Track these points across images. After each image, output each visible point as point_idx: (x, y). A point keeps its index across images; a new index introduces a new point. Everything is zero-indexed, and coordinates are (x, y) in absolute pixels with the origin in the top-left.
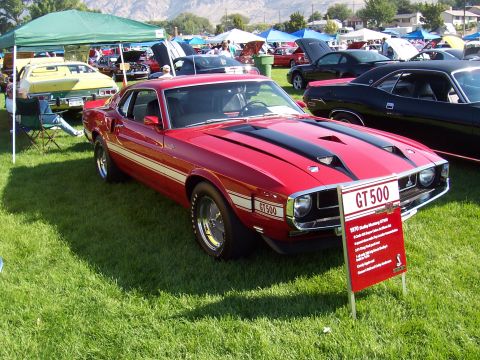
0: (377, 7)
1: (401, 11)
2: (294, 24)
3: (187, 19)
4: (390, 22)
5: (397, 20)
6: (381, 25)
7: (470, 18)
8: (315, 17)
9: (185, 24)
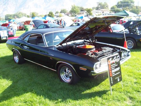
0: (74, 9)
1: (82, 11)
2: (50, 15)
3: (20, 13)
4: (78, 14)
5: (80, 13)
6: (76, 15)
7: (100, 12)
8: (57, 13)
9: (19, 15)
